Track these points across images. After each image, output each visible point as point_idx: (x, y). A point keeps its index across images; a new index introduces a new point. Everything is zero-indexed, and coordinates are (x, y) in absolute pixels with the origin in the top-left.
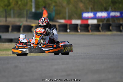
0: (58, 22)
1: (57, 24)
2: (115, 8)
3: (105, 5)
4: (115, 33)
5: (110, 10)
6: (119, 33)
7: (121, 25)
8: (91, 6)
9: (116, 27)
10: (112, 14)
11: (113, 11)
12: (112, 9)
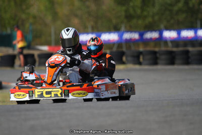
0: (38, 50)
1: (36, 53)
2: (131, 27)
3: (114, 21)
4: (130, 66)
5: (123, 29)
6: (137, 67)
7: (141, 53)
8: (92, 23)
9: (133, 56)
10: (127, 36)
11: (127, 31)
12: (125, 27)
